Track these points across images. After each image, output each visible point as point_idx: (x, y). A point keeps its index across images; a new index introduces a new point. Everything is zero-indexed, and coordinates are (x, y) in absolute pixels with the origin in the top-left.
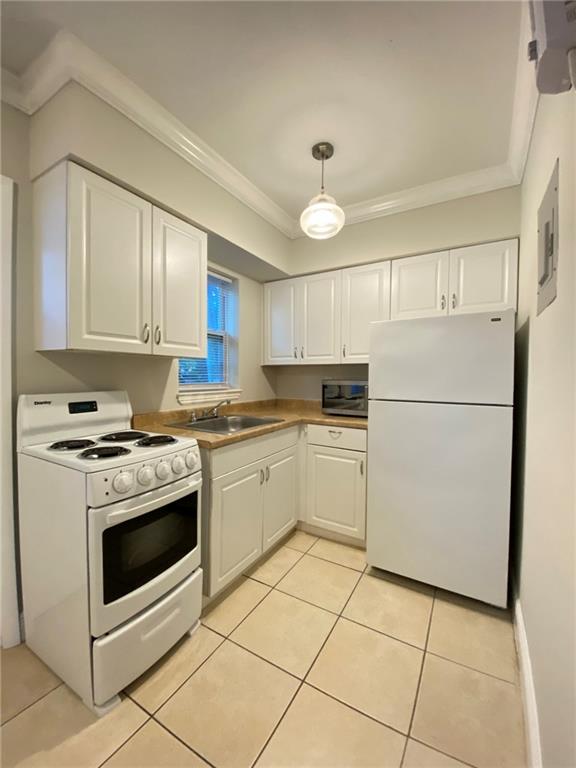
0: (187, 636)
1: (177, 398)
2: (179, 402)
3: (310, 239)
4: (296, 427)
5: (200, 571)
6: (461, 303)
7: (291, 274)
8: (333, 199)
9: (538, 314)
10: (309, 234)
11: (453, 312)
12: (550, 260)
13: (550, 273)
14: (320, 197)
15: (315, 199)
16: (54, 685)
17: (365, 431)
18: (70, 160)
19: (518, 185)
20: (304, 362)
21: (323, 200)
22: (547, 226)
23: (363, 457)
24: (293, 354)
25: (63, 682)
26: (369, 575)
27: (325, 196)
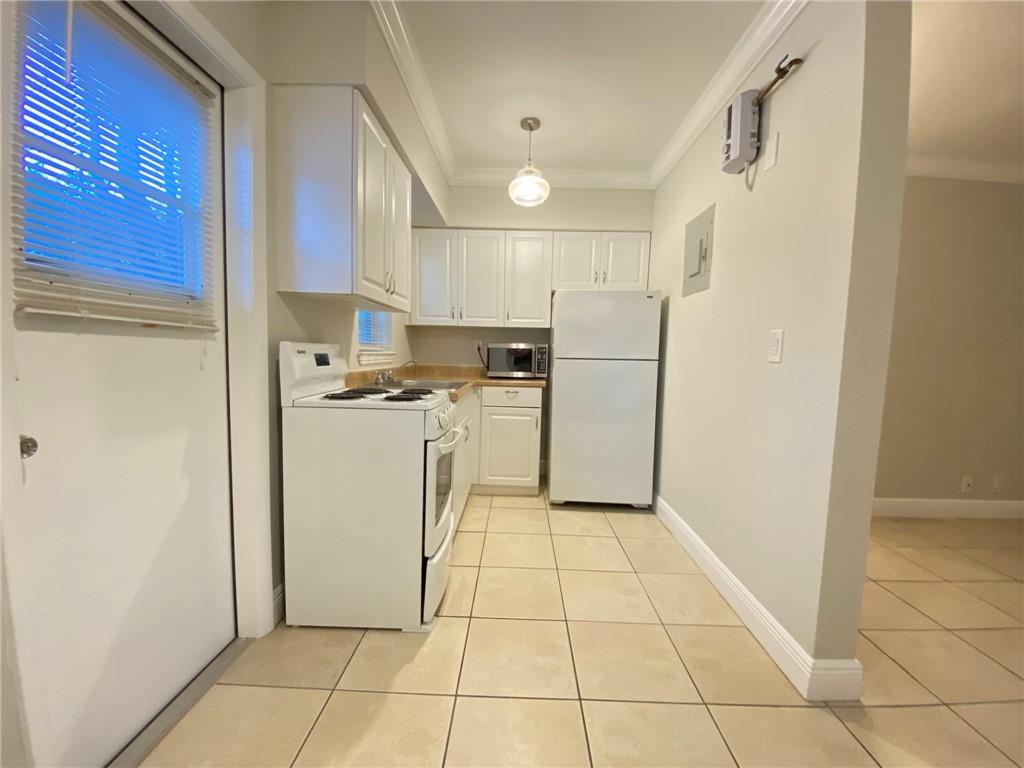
1: (358, 356)
2: (359, 361)
3: (515, 204)
4: (472, 390)
6: (609, 278)
7: (449, 225)
8: (539, 172)
9: (685, 296)
10: (516, 202)
11: (604, 288)
12: (703, 264)
13: (702, 272)
14: (527, 168)
15: (523, 170)
16: (362, 633)
17: (540, 390)
18: (356, 87)
19: (653, 192)
20: (462, 323)
21: (530, 172)
22: (701, 241)
23: (538, 413)
24: (449, 314)
25: (367, 629)
26: (552, 509)
27: (532, 168)
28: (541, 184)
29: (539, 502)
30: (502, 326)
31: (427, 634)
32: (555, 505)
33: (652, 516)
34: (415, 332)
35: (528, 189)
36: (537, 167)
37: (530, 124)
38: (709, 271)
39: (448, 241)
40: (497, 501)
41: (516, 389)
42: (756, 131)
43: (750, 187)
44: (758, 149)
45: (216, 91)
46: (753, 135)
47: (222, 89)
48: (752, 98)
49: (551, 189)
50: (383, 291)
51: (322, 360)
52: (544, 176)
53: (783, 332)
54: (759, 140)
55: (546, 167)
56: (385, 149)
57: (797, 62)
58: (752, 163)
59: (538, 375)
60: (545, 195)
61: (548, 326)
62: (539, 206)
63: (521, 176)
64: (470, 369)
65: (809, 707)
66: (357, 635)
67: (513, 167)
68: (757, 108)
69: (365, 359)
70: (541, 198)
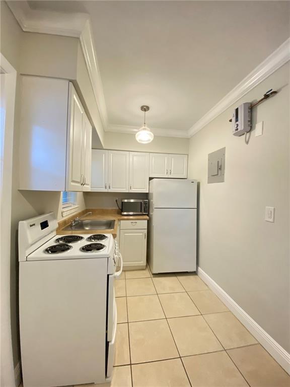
1: (62, 213)
2: (62, 215)
3: (138, 142)
6: (172, 172)
9: (208, 183)
11: (170, 176)
12: (220, 171)
13: (219, 174)
14: (144, 127)
15: (142, 128)
17: (147, 221)
18: (70, 81)
19: (189, 139)
20: (110, 191)
21: (145, 129)
22: (218, 162)
23: (146, 231)
24: (104, 187)
26: (153, 277)
27: (146, 127)
28: (150, 134)
29: (146, 273)
30: (127, 192)
31: (110, 383)
32: (155, 275)
33: (196, 276)
34: (87, 195)
35: (144, 136)
36: (148, 127)
37: (145, 108)
38: (223, 175)
39: (104, 155)
41: (136, 221)
42: (250, 119)
43: (247, 143)
44: (251, 127)
46: (249, 121)
48: (248, 106)
49: (154, 136)
50: (79, 185)
51: (44, 225)
52: (151, 131)
53: (274, 209)
54: (251, 124)
55: (152, 127)
56: (82, 114)
57: (275, 92)
58: (248, 132)
59: (144, 213)
60: (152, 139)
61: (148, 192)
62: (149, 143)
63: (141, 130)
64: (112, 210)
67: (138, 126)
68: (250, 110)
69: (65, 213)
70: (149, 140)
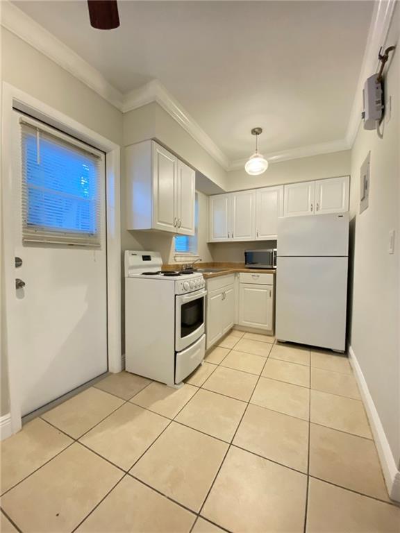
0: (200, 365)
1: (174, 258)
2: (175, 260)
4: (234, 274)
5: (205, 335)
6: (321, 208)
7: (226, 191)
9: (360, 213)
10: (250, 173)
11: (317, 213)
12: (366, 191)
13: (366, 197)
14: (255, 155)
15: (252, 156)
16: (151, 381)
17: (273, 275)
18: (153, 139)
19: (351, 150)
20: (233, 240)
21: (257, 156)
22: (365, 177)
23: (271, 288)
24: (227, 236)
25: (154, 381)
26: (277, 344)
27: (258, 154)
28: (264, 162)
29: (271, 339)
30: (254, 240)
31: (176, 389)
32: (280, 343)
34: (213, 246)
35: (256, 165)
36: (260, 153)
37: (257, 132)
38: (368, 195)
40: (247, 335)
41: (259, 274)
42: (380, 99)
44: (383, 111)
45: (102, 156)
47: (105, 154)
48: (375, 80)
49: (269, 165)
51: (146, 258)
52: (264, 158)
53: (394, 232)
54: (383, 104)
55: (265, 153)
56: (174, 163)
57: (391, 49)
58: (381, 120)
59: (274, 267)
60: (266, 168)
61: (275, 239)
62: (260, 175)
63: (252, 159)
65: (391, 504)
66: (149, 382)
67: (245, 157)
68: (380, 85)
69: (178, 259)
70: (263, 170)
